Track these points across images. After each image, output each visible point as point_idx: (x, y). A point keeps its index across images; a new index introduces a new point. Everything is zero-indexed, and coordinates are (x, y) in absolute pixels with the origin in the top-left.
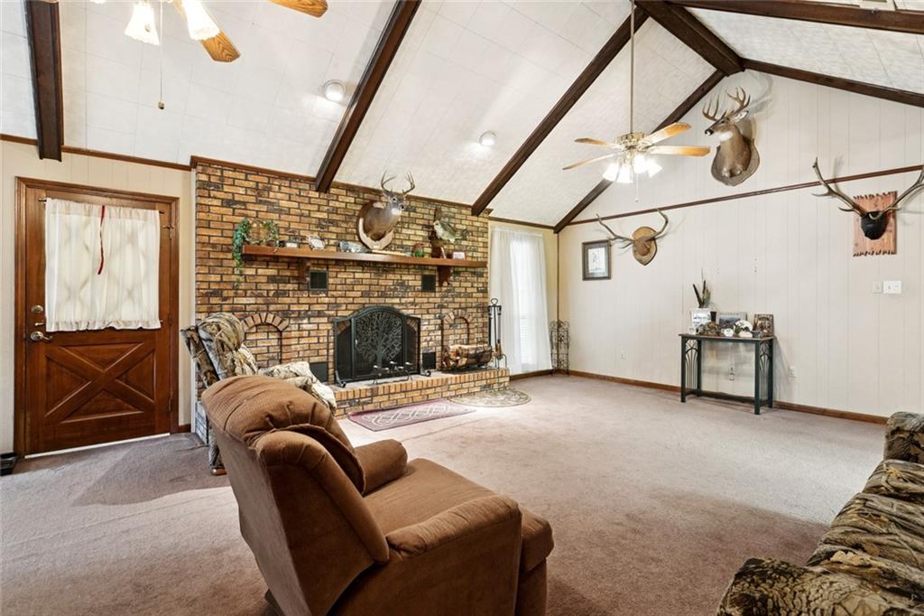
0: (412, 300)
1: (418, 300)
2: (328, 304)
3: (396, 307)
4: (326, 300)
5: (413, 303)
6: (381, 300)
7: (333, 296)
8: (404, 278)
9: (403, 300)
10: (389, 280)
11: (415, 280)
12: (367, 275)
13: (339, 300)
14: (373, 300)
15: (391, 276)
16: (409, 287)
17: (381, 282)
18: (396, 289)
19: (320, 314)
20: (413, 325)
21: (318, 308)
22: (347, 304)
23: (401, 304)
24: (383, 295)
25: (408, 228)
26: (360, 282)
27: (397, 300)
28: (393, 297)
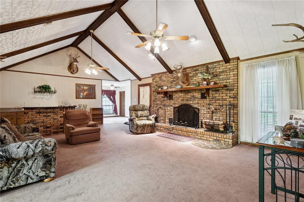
0: (197, 102)
1: (199, 102)
2: (173, 103)
3: (192, 104)
4: (173, 102)
5: (197, 103)
6: (187, 102)
7: (174, 101)
8: (194, 94)
9: (194, 102)
10: (189, 95)
11: (198, 95)
12: (183, 95)
13: (176, 102)
14: (184, 102)
15: (190, 94)
16: (196, 97)
17: (187, 96)
18: (191, 98)
19: (171, 106)
20: (197, 111)
21: (171, 104)
22: (177, 103)
23: (193, 103)
24: (187, 100)
26: (180, 97)
27: (192, 102)
28: (190, 101)
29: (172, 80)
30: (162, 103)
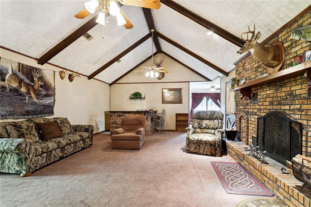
0: (298, 106)
1: (304, 107)
2: (258, 109)
3: (287, 112)
4: (257, 107)
5: (300, 110)
6: (278, 107)
7: (260, 105)
8: (293, 89)
9: (292, 107)
10: (283, 92)
11: (302, 89)
12: (272, 91)
13: (262, 107)
14: (274, 107)
15: (284, 89)
16: (296, 95)
17: (279, 95)
18: (287, 98)
19: (256, 114)
20: (297, 128)
21: (255, 111)
22: (264, 109)
23: (290, 110)
24: (280, 104)
25: (296, 46)
26: (268, 96)
27: (287, 107)
28: (285, 105)
29: (257, 65)
30: (245, 108)
